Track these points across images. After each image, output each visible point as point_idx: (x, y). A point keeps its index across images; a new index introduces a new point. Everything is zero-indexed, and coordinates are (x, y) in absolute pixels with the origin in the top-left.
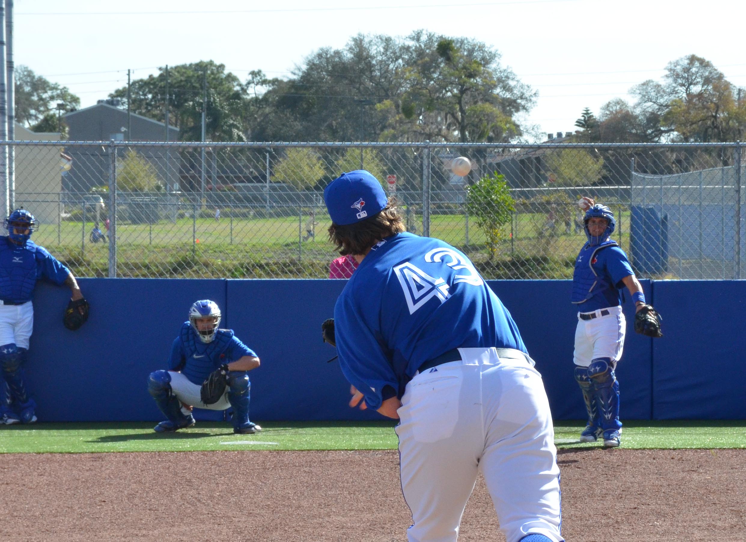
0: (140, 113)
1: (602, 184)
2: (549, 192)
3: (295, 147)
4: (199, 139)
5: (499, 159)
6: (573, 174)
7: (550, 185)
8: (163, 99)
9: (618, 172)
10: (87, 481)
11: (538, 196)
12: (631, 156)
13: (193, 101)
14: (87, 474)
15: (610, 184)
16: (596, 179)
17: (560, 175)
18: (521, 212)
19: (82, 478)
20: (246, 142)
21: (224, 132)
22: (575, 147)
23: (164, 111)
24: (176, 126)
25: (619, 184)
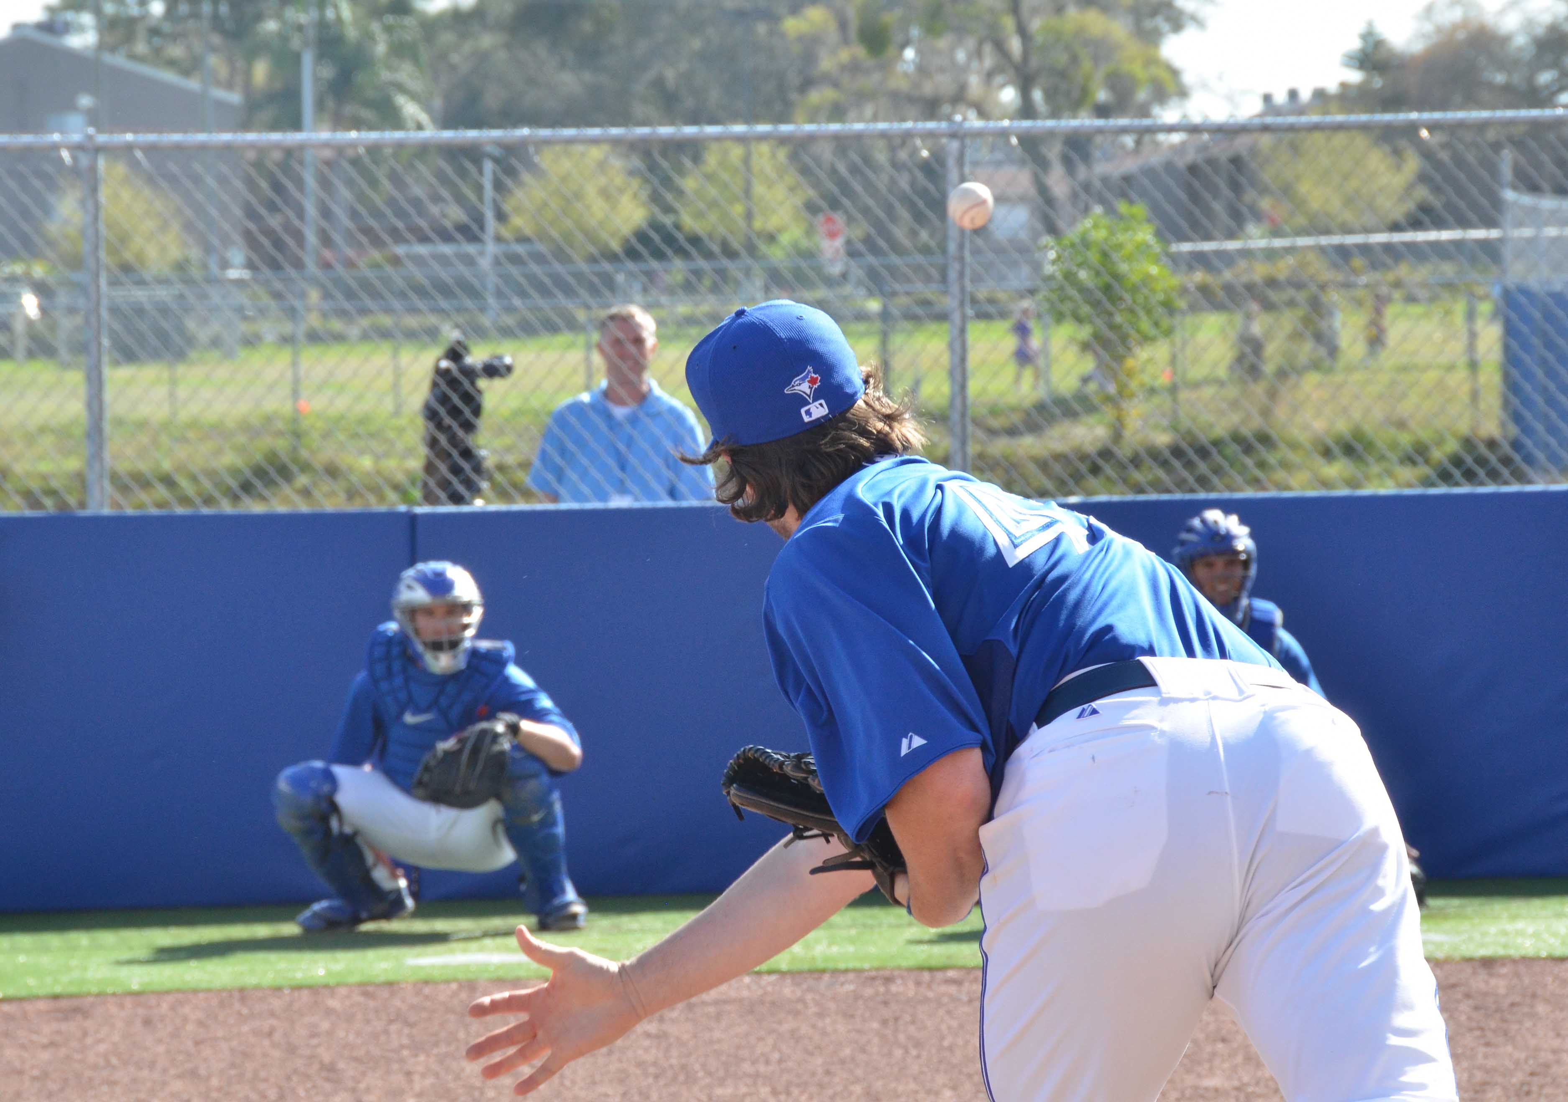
0: (133, 57)
1: (1416, 224)
2: (1271, 254)
3: (570, 141)
4: (296, 125)
5: (1130, 165)
6: (1336, 204)
7: (1276, 233)
8: (195, 15)
9: (1461, 192)
10: (45, 1075)
11: (1243, 264)
12: (1496, 147)
13: (279, 16)
14: (45, 1056)
15: (1439, 224)
16: (1398, 213)
17: (1299, 204)
18: (1194, 308)
19: (33, 1067)
20: (430, 133)
21: (368, 104)
22: (1339, 127)
23: (198, 46)
24: (229, 86)
25: (1464, 223)
